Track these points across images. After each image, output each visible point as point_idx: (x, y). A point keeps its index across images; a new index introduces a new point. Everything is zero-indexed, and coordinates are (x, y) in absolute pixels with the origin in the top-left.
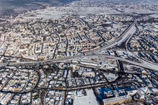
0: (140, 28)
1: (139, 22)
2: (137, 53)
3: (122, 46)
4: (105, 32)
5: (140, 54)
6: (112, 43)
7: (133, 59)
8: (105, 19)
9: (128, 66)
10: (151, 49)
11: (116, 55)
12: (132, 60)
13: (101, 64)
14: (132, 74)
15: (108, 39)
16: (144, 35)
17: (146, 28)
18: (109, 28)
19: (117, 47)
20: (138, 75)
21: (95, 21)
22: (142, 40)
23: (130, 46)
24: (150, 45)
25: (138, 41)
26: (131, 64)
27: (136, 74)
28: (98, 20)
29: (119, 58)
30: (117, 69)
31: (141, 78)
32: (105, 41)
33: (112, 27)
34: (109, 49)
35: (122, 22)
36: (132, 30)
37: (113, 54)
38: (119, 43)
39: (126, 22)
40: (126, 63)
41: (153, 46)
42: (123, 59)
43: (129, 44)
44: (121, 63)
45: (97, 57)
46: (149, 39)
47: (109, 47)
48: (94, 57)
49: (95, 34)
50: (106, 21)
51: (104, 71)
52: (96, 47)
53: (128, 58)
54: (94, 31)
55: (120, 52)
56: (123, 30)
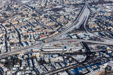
0: (93, 9)
1: (91, 4)
2: (97, 34)
3: (81, 28)
4: (59, 16)
5: (100, 34)
6: (70, 26)
7: (95, 39)
8: (53, 3)
9: (93, 46)
10: (109, 28)
11: (78, 38)
12: (95, 40)
13: (65, 48)
14: (99, 52)
15: (65, 24)
16: (98, 16)
17: (99, 10)
18: (61, 12)
19: (76, 30)
20: (104, 52)
21: (43, 5)
22: (98, 21)
23: (89, 28)
24: (107, 24)
25: (95, 22)
26: (95, 44)
27: (102, 51)
28: (46, 5)
29: (82, 40)
30: (83, 50)
31: (107, 54)
32: (61, 26)
33: (64, 11)
34: (69, 33)
35: (74, 5)
36: (86, 13)
37: (75, 37)
38: (77, 26)
39: (78, 5)
40: (90, 43)
41: (110, 25)
42: (86, 40)
43: (87, 26)
44: (85, 45)
45: (59, 42)
46: (104, 19)
47: (68, 31)
48: (56, 43)
49: (49, 20)
50: (55, 5)
51: (71, 54)
52: (54, 32)
53: (91, 39)
55: (81, 34)
56: (77, 13)
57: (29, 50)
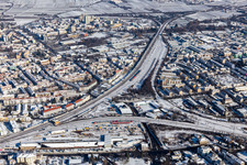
0: (174, 43)
1: (169, 32)
2: (179, 102)
3: (145, 89)
4: (96, 58)
5: (186, 102)
6: (119, 84)
7: (175, 116)
8: (87, 26)
9: (169, 135)
10: (207, 89)
11: (136, 112)
12: (174, 119)
13: (102, 139)
14: (181, 150)
15: (108, 76)
16: (185, 60)
17: (186, 44)
18: (102, 49)
19: (132, 92)
20: (194, 150)
21: (62, 31)
22: (184, 72)
23: (161, 88)
24: (203, 79)
25: (177, 73)
26: (173, 128)
27: (188, 149)
28: (69, 30)
29: (144, 120)
30: (145, 146)
31: (201, 156)
32: (99, 81)
33: (110, 45)
34: (116, 100)
35: (132, 32)
36: (158, 51)
37: (128, 110)
38: (136, 83)
39: (141, 31)
40: (163, 127)
41: (210, 82)
42: (154, 119)
43: (158, 82)
44: (150, 131)
45: (89, 124)
46: (197, 67)
47: (114, 94)
48: (80, 126)
49: (71, 66)
50: (91, 32)
52: (79, 98)
53: (165, 116)
54: (65, 59)
55: (143, 104)
56: (138, 51)
57: (12, 144)
